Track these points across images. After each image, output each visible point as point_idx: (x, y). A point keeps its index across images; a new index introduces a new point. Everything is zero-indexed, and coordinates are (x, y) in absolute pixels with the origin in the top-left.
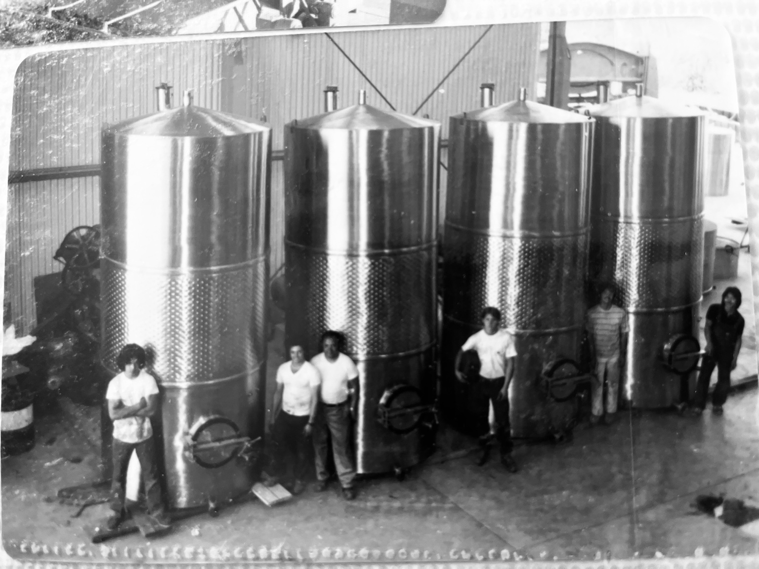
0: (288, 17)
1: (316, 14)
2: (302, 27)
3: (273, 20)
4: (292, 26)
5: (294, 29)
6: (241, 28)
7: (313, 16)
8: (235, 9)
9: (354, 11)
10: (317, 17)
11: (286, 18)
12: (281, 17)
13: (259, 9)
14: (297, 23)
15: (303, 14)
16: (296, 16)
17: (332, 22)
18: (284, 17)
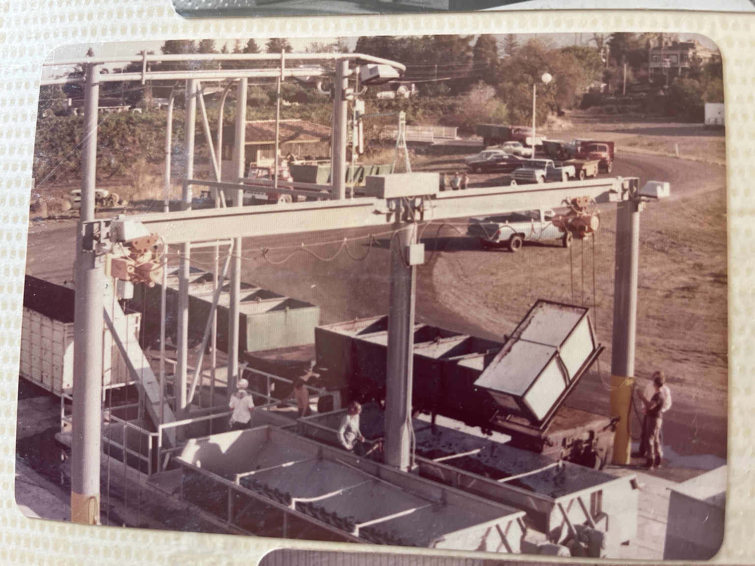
0: (556, 542)
1: (585, 542)
2: (570, 555)
3: (539, 545)
4: (560, 552)
5: (561, 556)
6: (504, 550)
7: (583, 544)
8: (498, 527)
9: (626, 543)
10: (586, 546)
11: (553, 544)
12: (548, 543)
13: (524, 531)
14: (565, 551)
15: (572, 542)
16: (564, 543)
17: (603, 553)
18: (551, 542)
